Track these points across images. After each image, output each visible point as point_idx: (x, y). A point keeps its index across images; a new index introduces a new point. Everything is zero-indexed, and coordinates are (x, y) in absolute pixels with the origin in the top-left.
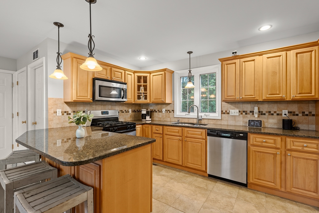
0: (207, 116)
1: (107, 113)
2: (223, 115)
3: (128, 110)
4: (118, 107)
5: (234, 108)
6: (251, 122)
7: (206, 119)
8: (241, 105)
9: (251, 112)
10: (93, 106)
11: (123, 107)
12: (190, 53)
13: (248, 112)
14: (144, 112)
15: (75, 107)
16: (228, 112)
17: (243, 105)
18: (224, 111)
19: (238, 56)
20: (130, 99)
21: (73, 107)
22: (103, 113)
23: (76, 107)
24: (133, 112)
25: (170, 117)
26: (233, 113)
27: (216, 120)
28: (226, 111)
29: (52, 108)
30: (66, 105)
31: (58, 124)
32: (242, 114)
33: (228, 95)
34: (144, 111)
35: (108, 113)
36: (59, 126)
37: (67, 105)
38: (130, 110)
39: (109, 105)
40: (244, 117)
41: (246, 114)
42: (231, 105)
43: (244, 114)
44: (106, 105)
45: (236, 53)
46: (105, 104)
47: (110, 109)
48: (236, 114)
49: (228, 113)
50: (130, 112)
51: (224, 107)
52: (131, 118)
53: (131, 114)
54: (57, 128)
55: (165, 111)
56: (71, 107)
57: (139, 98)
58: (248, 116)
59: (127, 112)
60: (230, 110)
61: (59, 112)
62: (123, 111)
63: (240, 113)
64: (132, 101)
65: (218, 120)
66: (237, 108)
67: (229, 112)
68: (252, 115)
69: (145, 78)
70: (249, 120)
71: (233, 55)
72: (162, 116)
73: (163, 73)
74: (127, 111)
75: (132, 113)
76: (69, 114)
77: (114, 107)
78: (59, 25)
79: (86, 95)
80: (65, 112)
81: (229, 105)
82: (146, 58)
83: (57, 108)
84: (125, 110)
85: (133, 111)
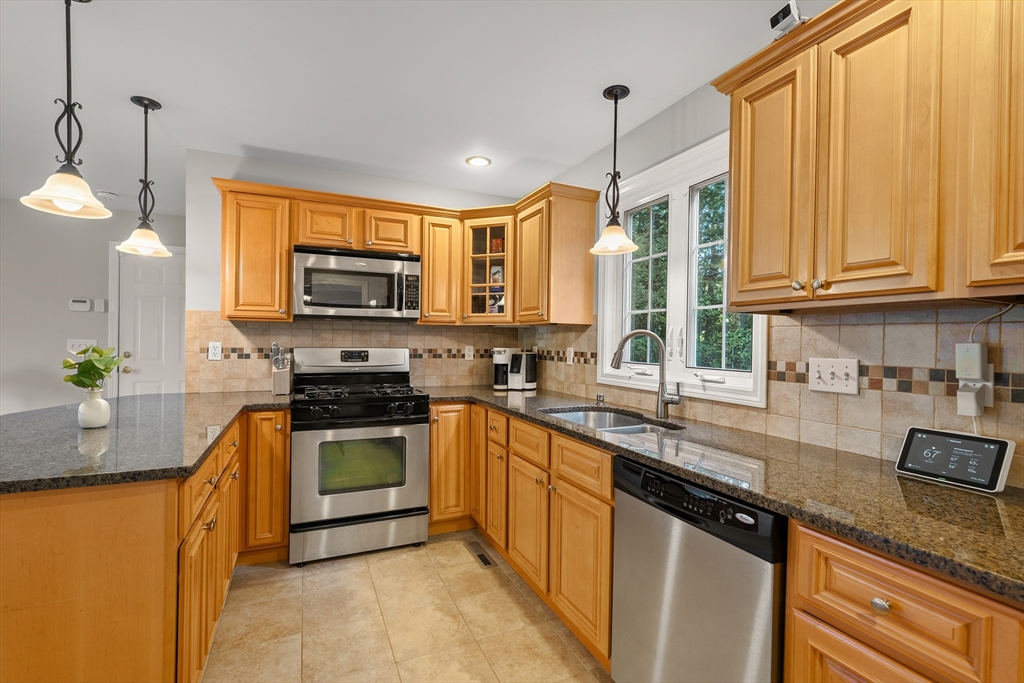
0: (704, 388)
1: (363, 356)
2: (775, 384)
3: (459, 351)
4: (418, 338)
5: (833, 346)
6: (926, 444)
7: (701, 400)
8: (874, 333)
9: (935, 375)
10: (323, 335)
11: (439, 338)
12: (615, 93)
13: (919, 376)
14: (502, 357)
15: (265, 335)
16: (800, 368)
17: (889, 329)
18: (781, 367)
19: (804, 26)
20: (444, 311)
21: (256, 335)
22: (347, 356)
23: (267, 338)
24: (482, 356)
25: (587, 382)
26: (827, 376)
27: (743, 411)
28: (791, 366)
29: (195, 338)
30: (235, 332)
31: (212, 382)
32: (876, 385)
33: (756, 273)
34: (500, 353)
35: (367, 356)
36: (215, 389)
37: (240, 331)
38: (469, 351)
39: (381, 331)
40: (886, 408)
41: (905, 386)
42: (819, 332)
43: (890, 384)
44: (371, 331)
45: (786, 11)
46: (367, 328)
47: (384, 343)
48: (839, 386)
49: (802, 378)
50: (467, 358)
51: (782, 340)
52: (475, 377)
53: (472, 364)
54: (208, 395)
55: (572, 355)
56: (252, 337)
57: (479, 305)
58: (917, 399)
59: (454, 356)
60: (812, 361)
61: (215, 349)
62: (439, 352)
63: (865, 380)
64: (453, 319)
65: (754, 413)
66: (851, 347)
67: (803, 371)
68: (944, 400)
69: (498, 232)
70: (913, 432)
71: (777, 33)
72: (567, 376)
73: (542, 204)
74: (454, 352)
75: (480, 360)
76: (243, 356)
77: (403, 337)
78: (147, 104)
79: (268, 300)
80: (234, 350)
81: (809, 333)
82: (490, 162)
83: (209, 339)
84: (446, 348)
85: (482, 352)
